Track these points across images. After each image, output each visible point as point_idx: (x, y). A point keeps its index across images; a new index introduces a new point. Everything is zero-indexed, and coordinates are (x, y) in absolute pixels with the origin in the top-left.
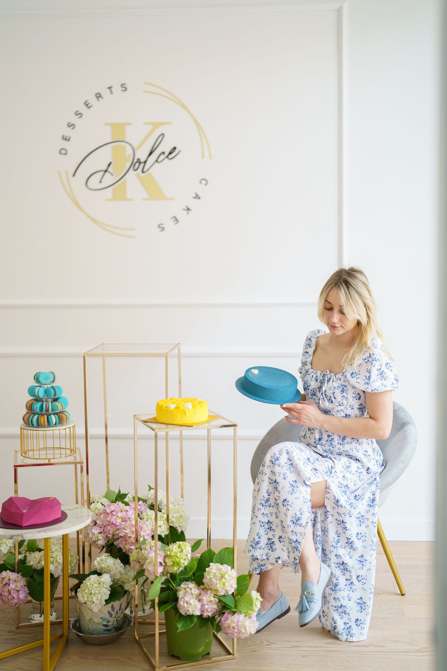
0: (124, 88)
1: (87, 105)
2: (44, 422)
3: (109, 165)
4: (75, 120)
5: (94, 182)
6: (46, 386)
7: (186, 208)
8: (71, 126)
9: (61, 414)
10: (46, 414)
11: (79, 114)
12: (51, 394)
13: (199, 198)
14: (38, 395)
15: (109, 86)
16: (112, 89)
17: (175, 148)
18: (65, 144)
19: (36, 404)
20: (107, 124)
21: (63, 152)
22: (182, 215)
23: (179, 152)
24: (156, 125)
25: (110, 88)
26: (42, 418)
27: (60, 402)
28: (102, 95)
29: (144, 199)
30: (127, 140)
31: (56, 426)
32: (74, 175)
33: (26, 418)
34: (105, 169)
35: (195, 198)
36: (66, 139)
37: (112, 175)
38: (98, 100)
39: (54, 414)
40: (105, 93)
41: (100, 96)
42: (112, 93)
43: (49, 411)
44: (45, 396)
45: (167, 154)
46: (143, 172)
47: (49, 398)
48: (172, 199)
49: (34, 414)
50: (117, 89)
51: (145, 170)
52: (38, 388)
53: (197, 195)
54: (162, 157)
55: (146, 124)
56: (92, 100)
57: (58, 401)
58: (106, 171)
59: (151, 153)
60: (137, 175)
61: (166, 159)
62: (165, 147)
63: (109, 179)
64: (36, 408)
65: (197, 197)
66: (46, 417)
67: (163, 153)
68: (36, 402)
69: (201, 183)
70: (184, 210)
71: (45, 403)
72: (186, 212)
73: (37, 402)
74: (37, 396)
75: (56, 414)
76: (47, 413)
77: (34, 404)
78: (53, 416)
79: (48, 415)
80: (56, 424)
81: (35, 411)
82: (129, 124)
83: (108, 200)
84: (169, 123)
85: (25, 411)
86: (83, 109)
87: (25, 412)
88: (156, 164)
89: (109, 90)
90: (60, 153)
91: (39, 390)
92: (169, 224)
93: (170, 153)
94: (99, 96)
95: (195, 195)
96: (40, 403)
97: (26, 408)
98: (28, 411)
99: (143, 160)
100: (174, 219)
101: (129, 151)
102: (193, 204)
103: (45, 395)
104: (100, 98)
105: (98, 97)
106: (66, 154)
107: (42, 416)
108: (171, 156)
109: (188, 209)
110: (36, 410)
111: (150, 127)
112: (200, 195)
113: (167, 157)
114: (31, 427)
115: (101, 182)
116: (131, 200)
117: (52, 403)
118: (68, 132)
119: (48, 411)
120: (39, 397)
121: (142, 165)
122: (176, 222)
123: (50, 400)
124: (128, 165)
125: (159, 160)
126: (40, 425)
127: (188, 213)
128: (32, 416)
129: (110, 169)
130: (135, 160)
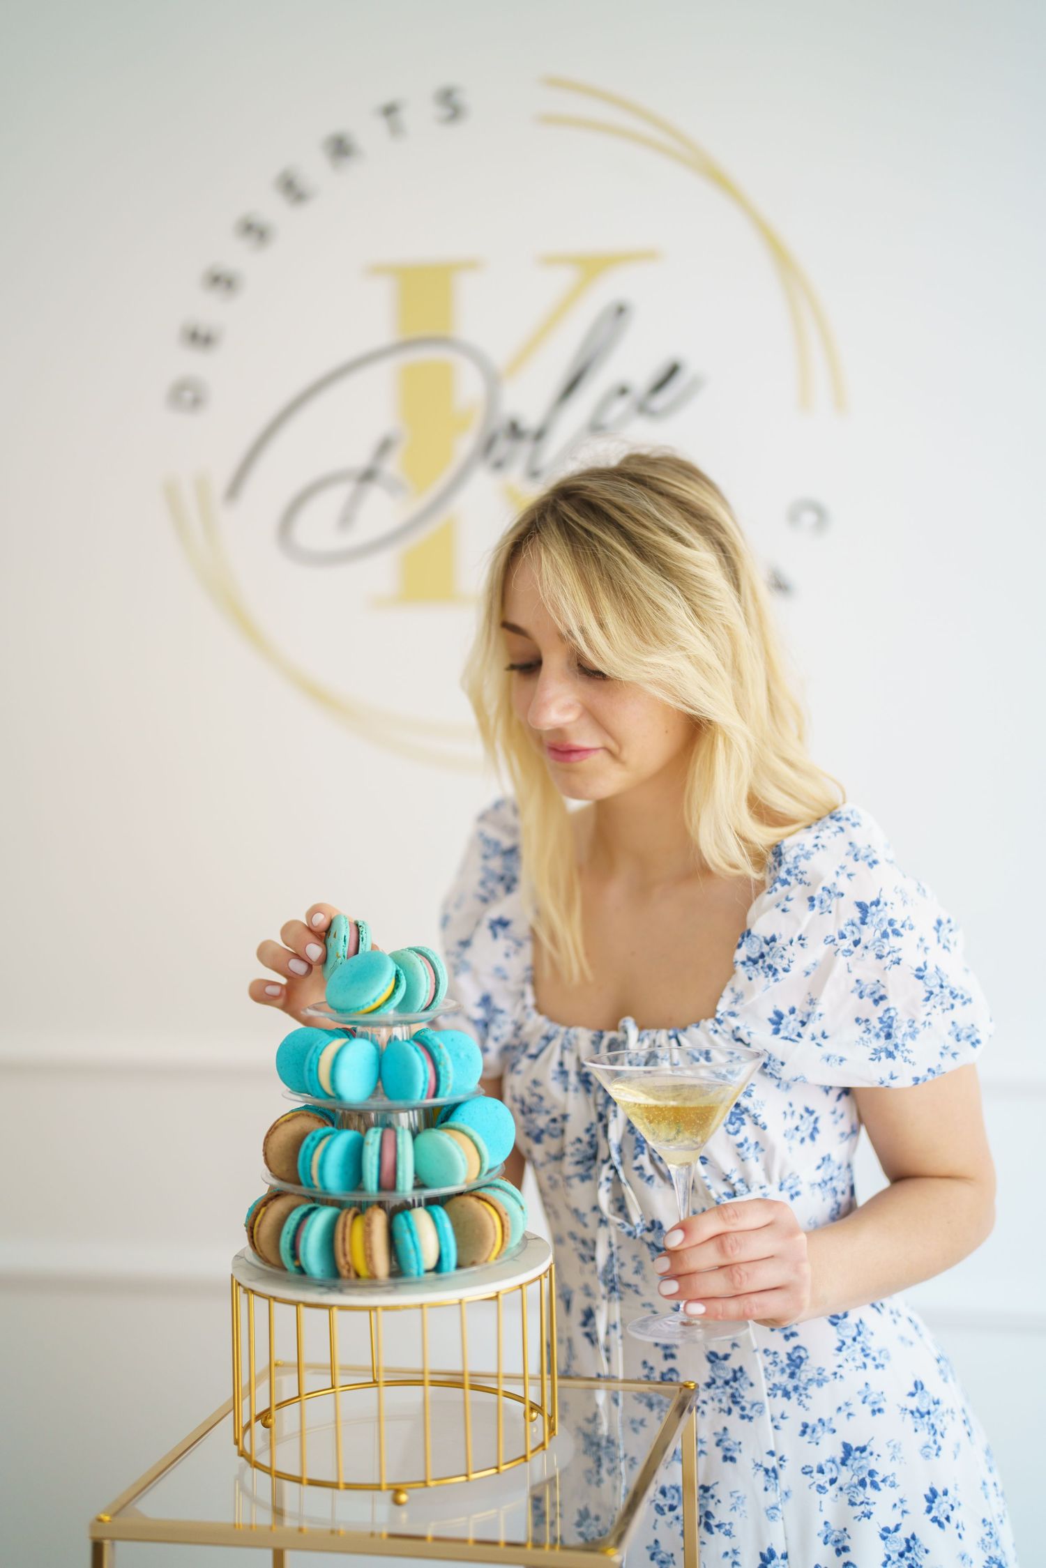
2: (369, 1257)
6: (384, 1033)
9: (472, 1201)
10: (381, 1205)
12: (409, 1081)
14: (334, 1088)
19: (322, 1139)
26: (358, 1228)
27: (463, 1132)
31: (441, 1279)
33: (265, 1230)
39: (431, 1202)
43: (400, 1187)
44: (375, 1093)
47: (401, 1103)
49: (318, 1200)
52: (337, 1043)
57: (450, 1123)
64: (321, 1167)
66: (379, 1220)
68: (322, 1131)
71: (373, 1137)
73: (330, 1129)
74: (328, 1090)
75: (442, 1201)
76: (385, 1196)
77: (308, 1140)
78: (421, 1219)
79: (396, 1212)
80: (437, 1269)
81: (316, 1182)
85: (260, 1182)
87: (263, 1191)
91: (338, 1054)
96: (344, 1139)
97: (267, 1162)
98: (274, 1182)
103: (380, 1084)
107: (356, 1215)
110: (322, 1178)
114: (287, 1282)
117: (415, 1134)
119: (393, 1187)
120: (339, 1097)
123: (406, 1120)
126: (344, 1272)
128: (295, 1216)
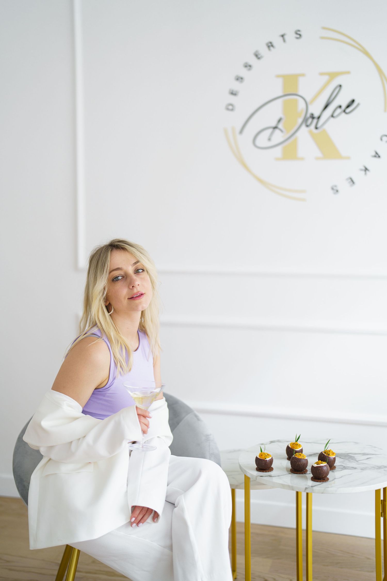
0: (298, 34)
1: (257, 56)
3: (279, 121)
4: (243, 72)
5: (262, 140)
7: (364, 168)
8: (239, 79)
11: (248, 66)
13: (379, 157)
15: (282, 33)
16: (286, 37)
17: (353, 101)
18: (232, 99)
20: (278, 76)
21: (230, 107)
22: (358, 176)
23: (358, 105)
24: (333, 75)
25: (283, 36)
28: (274, 44)
29: (317, 158)
30: (300, 93)
32: (241, 132)
34: (274, 124)
35: (375, 156)
36: (233, 93)
37: (281, 131)
38: (269, 49)
40: (277, 41)
41: (272, 46)
42: (284, 41)
45: (344, 107)
46: (316, 128)
48: (348, 158)
50: (291, 36)
51: (319, 125)
53: (377, 153)
54: (339, 111)
55: (322, 74)
56: (263, 50)
58: (275, 128)
59: (326, 107)
60: (310, 132)
61: (343, 114)
62: (342, 100)
63: (278, 137)
65: (377, 155)
67: (340, 107)
69: (381, 139)
70: (361, 170)
72: (363, 172)
82: (303, 75)
83: (277, 159)
84: (348, 73)
86: (253, 61)
88: (332, 119)
89: (281, 38)
90: (228, 109)
92: (344, 186)
93: (348, 106)
94: (270, 45)
95: (374, 154)
99: (316, 115)
100: (350, 180)
101: (301, 105)
102: (372, 163)
104: (271, 48)
105: (269, 47)
106: (232, 110)
108: (348, 110)
109: (366, 169)
111: (326, 78)
112: (380, 153)
113: (344, 111)
115: (269, 139)
116: (302, 159)
118: (236, 86)
121: (315, 121)
122: (352, 183)
124: (300, 120)
125: (335, 114)
127: (366, 174)
129: (280, 126)
130: (308, 115)
